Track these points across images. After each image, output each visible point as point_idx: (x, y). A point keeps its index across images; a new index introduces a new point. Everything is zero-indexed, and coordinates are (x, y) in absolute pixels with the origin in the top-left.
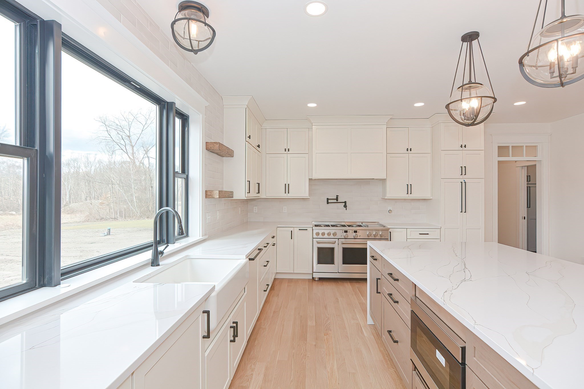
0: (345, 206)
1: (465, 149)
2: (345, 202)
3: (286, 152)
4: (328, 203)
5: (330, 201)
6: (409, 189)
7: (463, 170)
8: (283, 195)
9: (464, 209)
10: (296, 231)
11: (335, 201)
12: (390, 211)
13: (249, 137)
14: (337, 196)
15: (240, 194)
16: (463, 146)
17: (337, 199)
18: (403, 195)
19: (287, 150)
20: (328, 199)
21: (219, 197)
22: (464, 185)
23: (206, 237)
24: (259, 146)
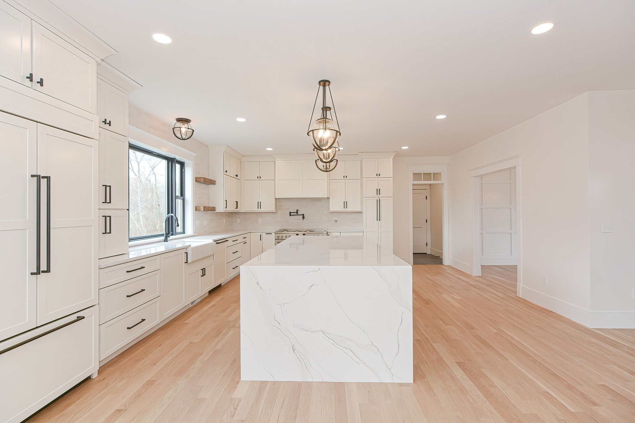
0: (303, 218)
1: (379, 177)
2: (303, 215)
3: (258, 179)
4: (290, 215)
5: (291, 214)
6: (345, 204)
7: (378, 192)
8: (256, 210)
9: (379, 218)
10: (264, 235)
11: (296, 214)
12: (336, 221)
13: (226, 171)
14: (297, 210)
15: (220, 208)
16: (378, 174)
17: (297, 212)
18: (342, 209)
19: (259, 178)
20: (290, 213)
21: (204, 210)
22: (379, 202)
23: (196, 234)
24: (237, 176)
